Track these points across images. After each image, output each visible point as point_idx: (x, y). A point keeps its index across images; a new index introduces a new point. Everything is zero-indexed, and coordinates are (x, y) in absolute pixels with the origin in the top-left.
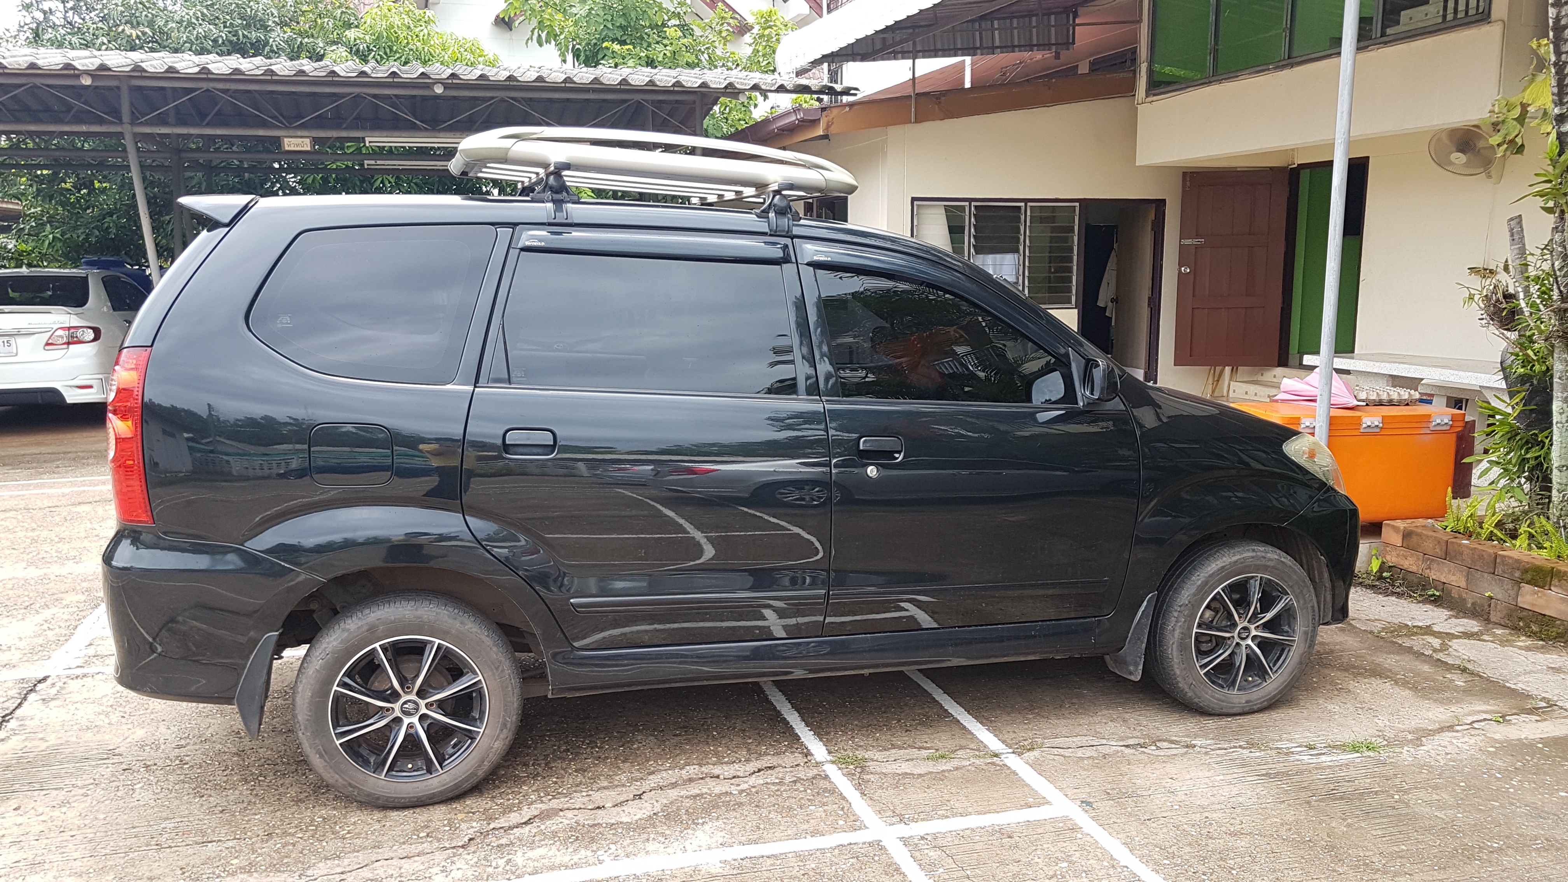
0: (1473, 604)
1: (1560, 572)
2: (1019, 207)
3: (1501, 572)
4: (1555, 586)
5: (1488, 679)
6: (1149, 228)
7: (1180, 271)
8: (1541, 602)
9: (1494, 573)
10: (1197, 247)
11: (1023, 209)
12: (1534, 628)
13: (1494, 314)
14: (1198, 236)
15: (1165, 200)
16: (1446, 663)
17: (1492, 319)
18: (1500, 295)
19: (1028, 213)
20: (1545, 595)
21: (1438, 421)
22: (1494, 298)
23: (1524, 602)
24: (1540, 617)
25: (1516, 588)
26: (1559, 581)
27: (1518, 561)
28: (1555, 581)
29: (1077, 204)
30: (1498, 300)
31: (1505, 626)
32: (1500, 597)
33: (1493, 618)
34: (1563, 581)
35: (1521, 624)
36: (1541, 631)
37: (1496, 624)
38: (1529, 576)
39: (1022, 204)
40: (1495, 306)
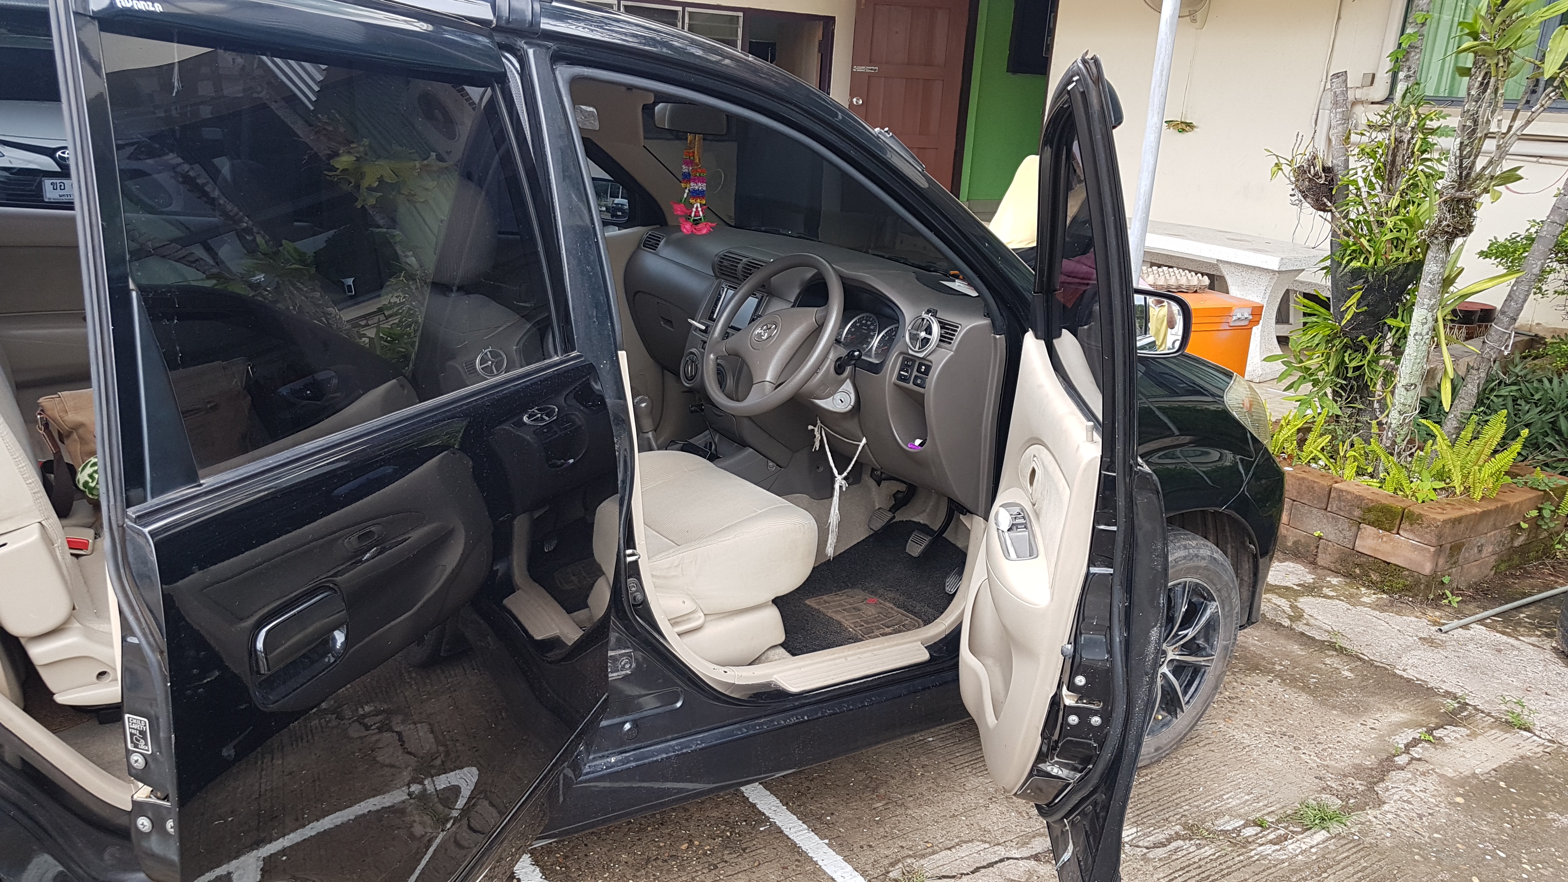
0: (1295, 543)
1: (1413, 514)
2: (676, 12)
3: (1335, 509)
4: (1405, 530)
5: (1371, 663)
6: (816, 50)
7: (852, 102)
8: (1387, 547)
9: (1326, 509)
10: (870, 76)
11: (680, 14)
12: (1374, 577)
13: (1309, 190)
14: (871, 62)
15: (834, 17)
16: (1313, 639)
17: (1305, 197)
18: (1319, 168)
19: (687, 21)
20: (1391, 540)
21: (1239, 316)
22: (1312, 172)
23: (1364, 547)
24: (1383, 565)
25: (1354, 529)
26: (1411, 525)
27: (1360, 498)
28: (1406, 525)
29: (741, 14)
30: (1316, 174)
31: (1337, 573)
32: (1331, 537)
33: (1320, 561)
34: (1416, 526)
35: (1357, 571)
36: (1382, 582)
37: (1325, 568)
38: (1372, 517)
39: (680, 9)
40: (1310, 180)
